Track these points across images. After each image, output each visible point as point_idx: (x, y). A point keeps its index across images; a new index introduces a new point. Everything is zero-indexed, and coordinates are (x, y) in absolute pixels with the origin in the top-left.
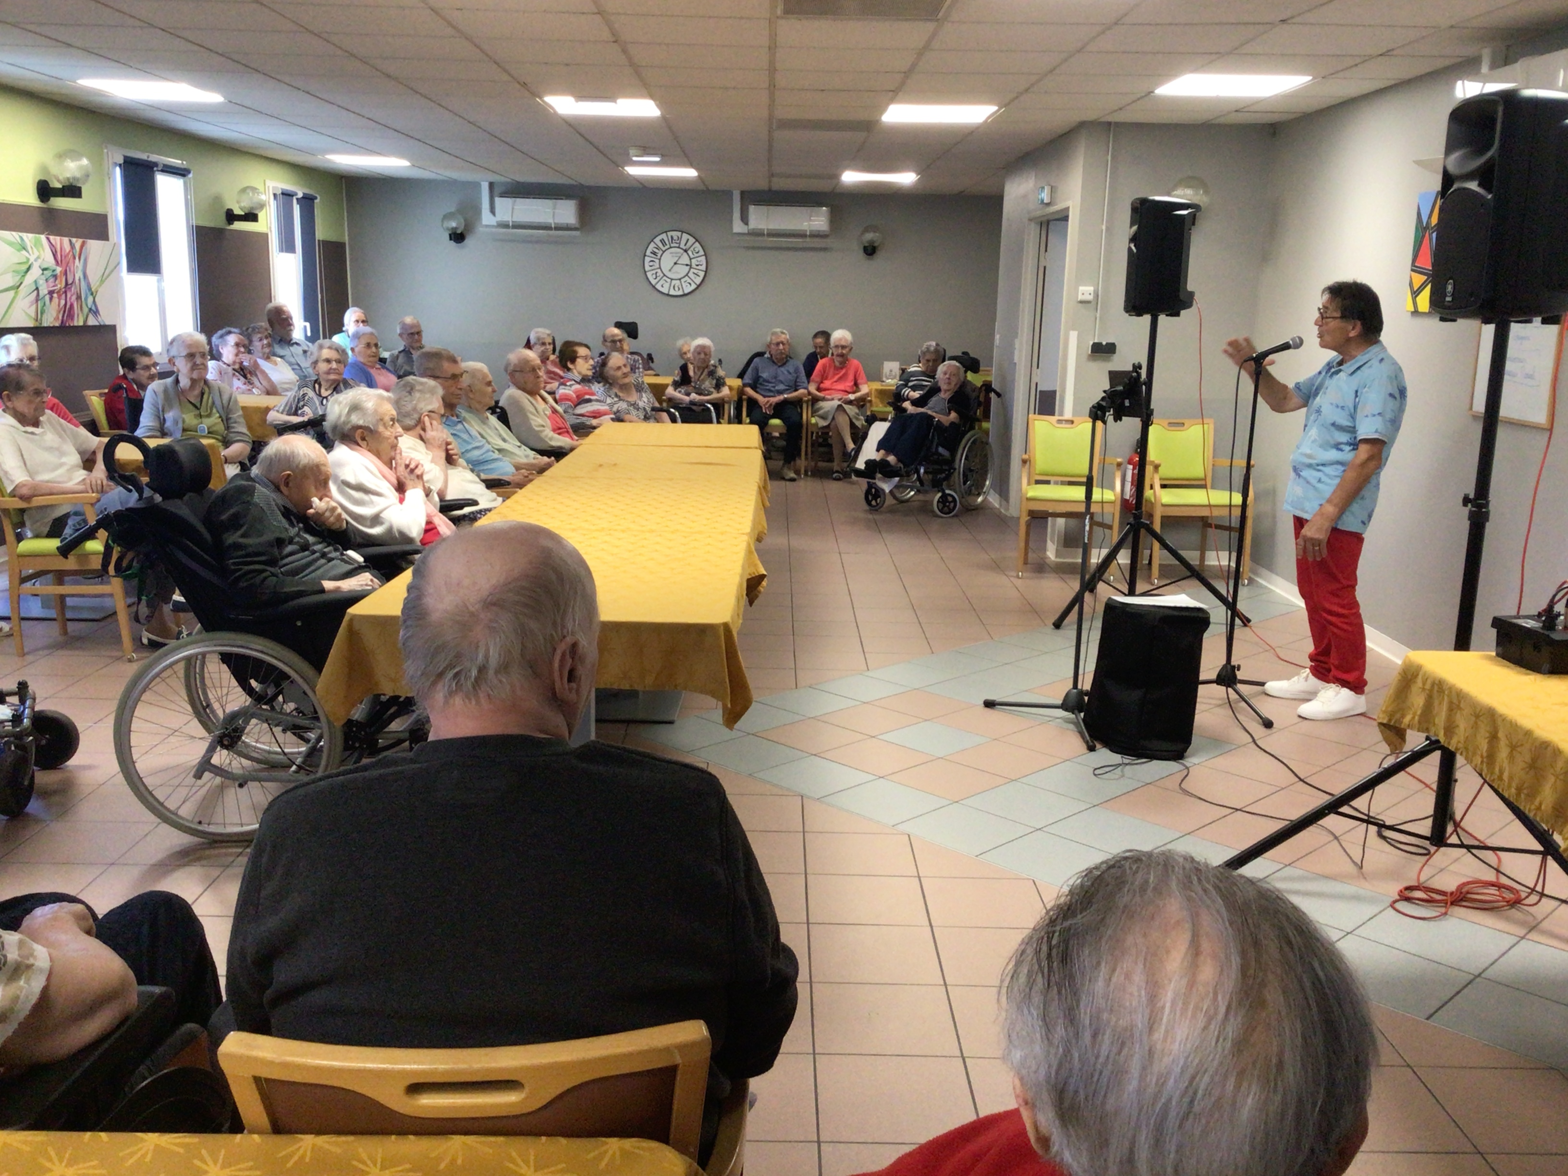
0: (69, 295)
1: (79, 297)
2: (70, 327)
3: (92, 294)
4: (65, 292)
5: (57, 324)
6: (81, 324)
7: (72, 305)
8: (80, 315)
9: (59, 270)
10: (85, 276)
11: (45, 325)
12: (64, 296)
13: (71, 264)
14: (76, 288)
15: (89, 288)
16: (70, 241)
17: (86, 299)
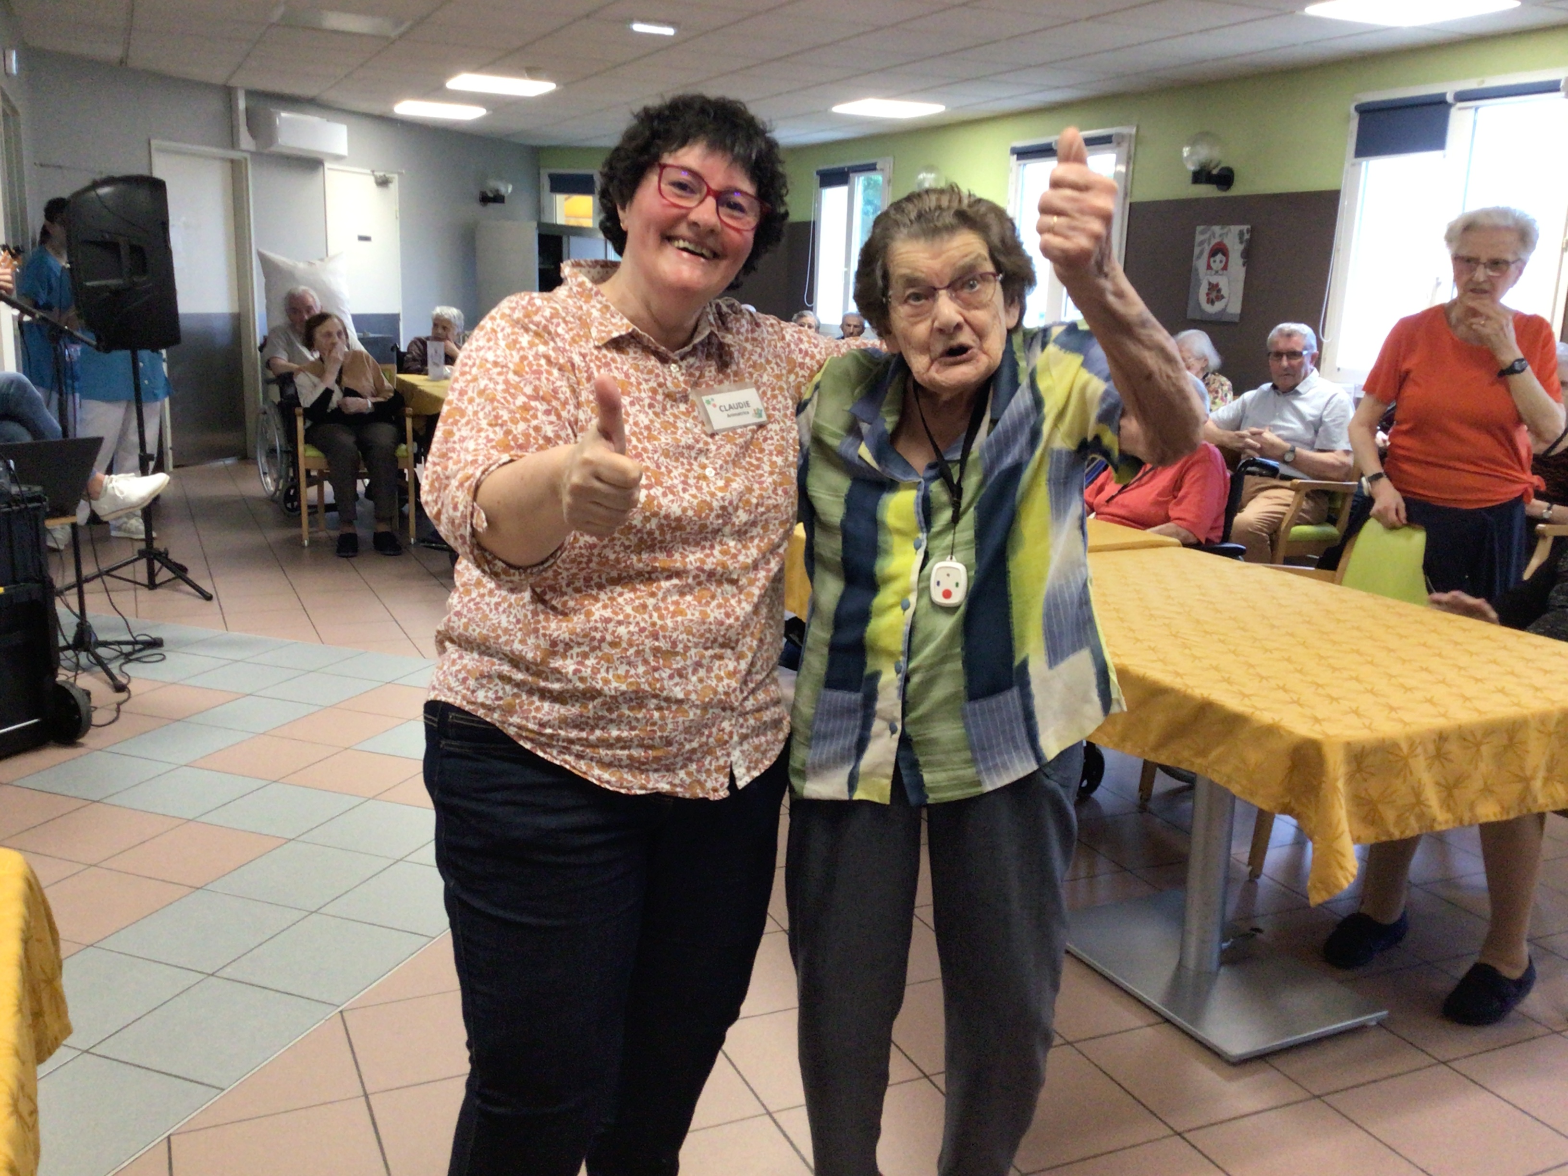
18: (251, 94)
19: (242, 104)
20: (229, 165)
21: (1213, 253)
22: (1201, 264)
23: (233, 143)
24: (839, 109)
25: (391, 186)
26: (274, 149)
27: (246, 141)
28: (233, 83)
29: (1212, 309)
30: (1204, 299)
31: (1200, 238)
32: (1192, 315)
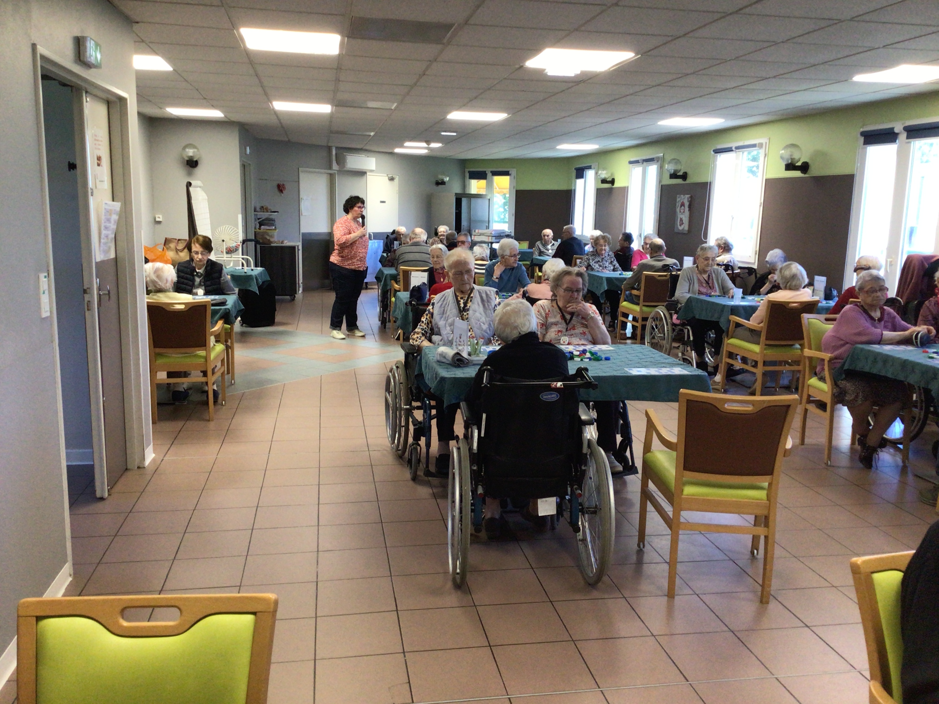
18: (337, 148)
19: (334, 152)
20: (329, 176)
21: (681, 207)
22: (678, 210)
23: (330, 168)
24: (558, 147)
25: (395, 180)
26: (345, 169)
27: (335, 166)
28: (330, 144)
29: (681, 228)
30: (679, 224)
31: (678, 200)
32: (676, 230)
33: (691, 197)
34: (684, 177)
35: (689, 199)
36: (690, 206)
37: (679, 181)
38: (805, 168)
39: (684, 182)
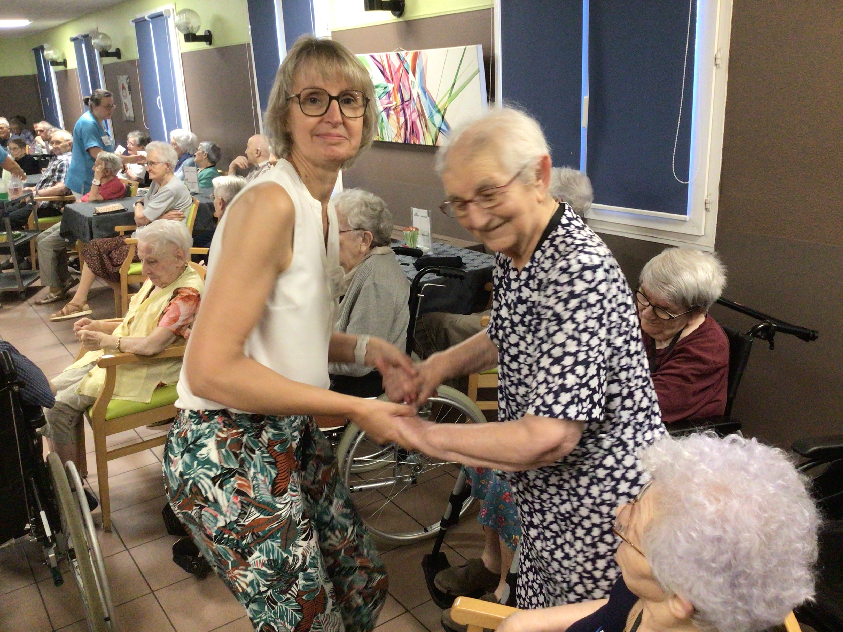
0: (408, 113)
1: (421, 115)
2: (415, 144)
3: (439, 111)
4: (404, 109)
5: (401, 140)
6: (430, 143)
7: (413, 123)
8: (427, 134)
9: (391, 87)
10: (425, 91)
11: (388, 140)
12: (402, 112)
13: (404, 79)
14: (415, 104)
15: (433, 104)
16: (398, 54)
17: (431, 116)
21: (123, 90)
22: (121, 94)
29: (127, 115)
30: (125, 110)
31: (119, 81)
32: (125, 119)
33: (129, 78)
34: (118, 54)
35: (128, 81)
36: (130, 89)
37: (114, 60)
38: (208, 38)
39: (119, 61)
